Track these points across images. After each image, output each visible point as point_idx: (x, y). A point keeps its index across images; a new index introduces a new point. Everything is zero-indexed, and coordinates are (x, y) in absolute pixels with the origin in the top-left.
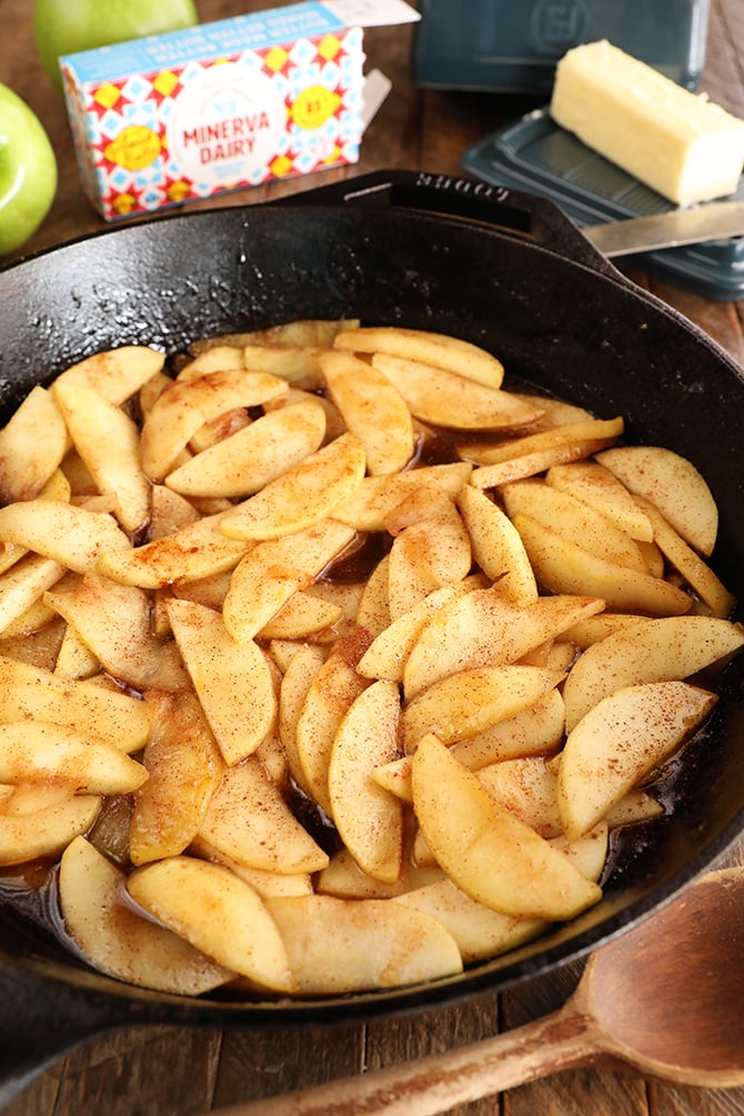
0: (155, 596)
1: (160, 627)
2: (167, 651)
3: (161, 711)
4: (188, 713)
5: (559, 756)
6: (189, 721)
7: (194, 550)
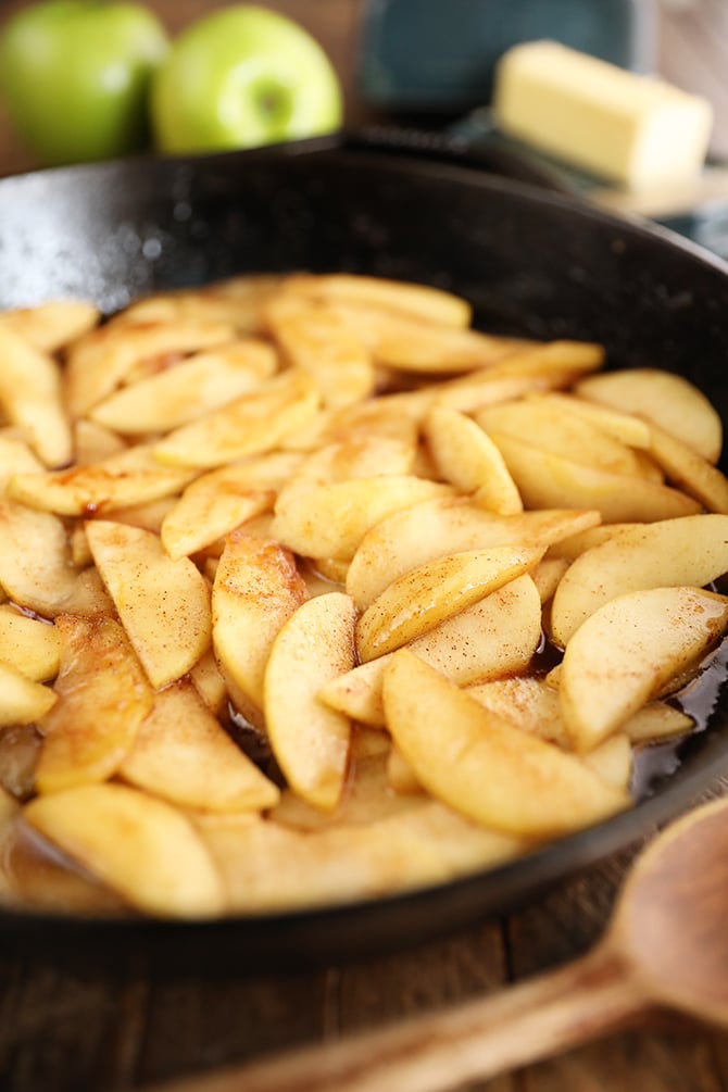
0: (73, 523)
1: (78, 554)
2: (86, 576)
3: (75, 637)
4: (109, 638)
5: (558, 667)
6: (108, 645)
7: (123, 476)
